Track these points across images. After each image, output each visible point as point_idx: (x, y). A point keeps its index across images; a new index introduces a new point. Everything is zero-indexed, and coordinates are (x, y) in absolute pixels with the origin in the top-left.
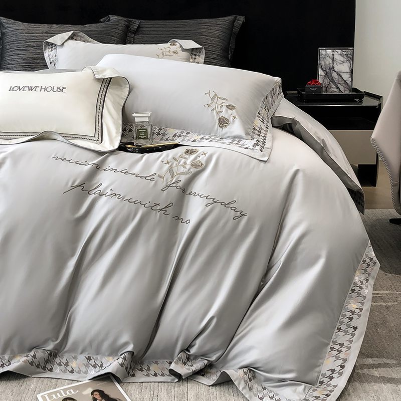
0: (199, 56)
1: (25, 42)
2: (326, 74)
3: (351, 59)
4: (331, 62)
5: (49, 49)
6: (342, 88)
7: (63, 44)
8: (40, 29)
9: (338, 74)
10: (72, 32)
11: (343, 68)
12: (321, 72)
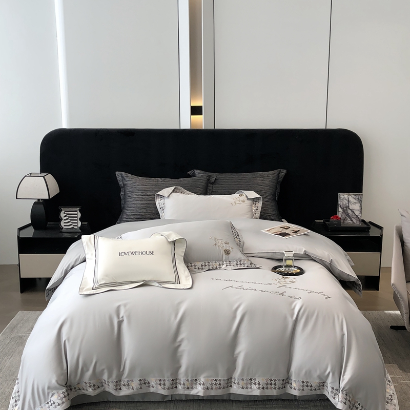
2: (344, 211)
3: (360, 201)
4: (347, 202)
5: (159, 199)
6: (354, 221)
7: (169, 196)
9: (352, 211)
10: (175, 187)
11: (355, 207)
12: (340, 210)
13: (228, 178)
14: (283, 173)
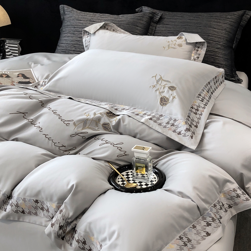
0: (202, 49)
1: (74, 27)
5: (86, 35)
7: (95, 33)
8: (87, 17)
10: (104, 23)
13: (175, 17)
14: (248, 15)
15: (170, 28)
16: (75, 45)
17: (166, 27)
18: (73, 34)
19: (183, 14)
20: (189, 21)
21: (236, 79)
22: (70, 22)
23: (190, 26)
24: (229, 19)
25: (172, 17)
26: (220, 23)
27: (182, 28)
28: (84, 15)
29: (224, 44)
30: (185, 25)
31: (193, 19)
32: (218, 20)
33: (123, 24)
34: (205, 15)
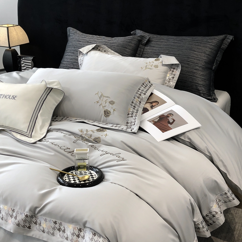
0: (177, 70)
1: (75, 48)
8: (86, 39)
10: (96, 44)
13: (162, 40)
14: (229, 39)
15: (156, 50)
16: (73, 63)
17: (152, 49)
18: (73, 53)
19: (169, 38)
20: (173, 44)
21: (212, 98)
22: (72, 42)
23: (173, 48)
24: (209, 43)
25: (159, 40)
26: (200, 46)
27: (166, 50)
28: (84, 37)
29: (202, 66)
30: (169, 48)
31: (176, 43)
32: (199, 44)
33: (114, 46)
34: (189, 39)
